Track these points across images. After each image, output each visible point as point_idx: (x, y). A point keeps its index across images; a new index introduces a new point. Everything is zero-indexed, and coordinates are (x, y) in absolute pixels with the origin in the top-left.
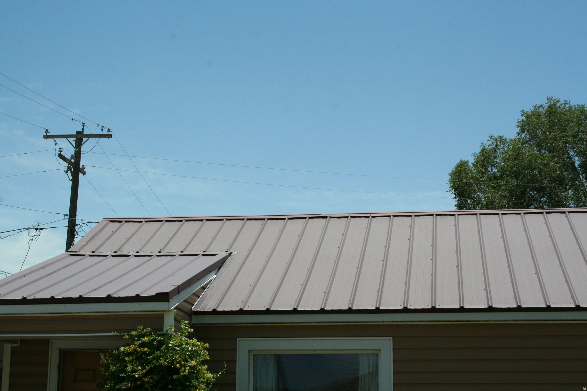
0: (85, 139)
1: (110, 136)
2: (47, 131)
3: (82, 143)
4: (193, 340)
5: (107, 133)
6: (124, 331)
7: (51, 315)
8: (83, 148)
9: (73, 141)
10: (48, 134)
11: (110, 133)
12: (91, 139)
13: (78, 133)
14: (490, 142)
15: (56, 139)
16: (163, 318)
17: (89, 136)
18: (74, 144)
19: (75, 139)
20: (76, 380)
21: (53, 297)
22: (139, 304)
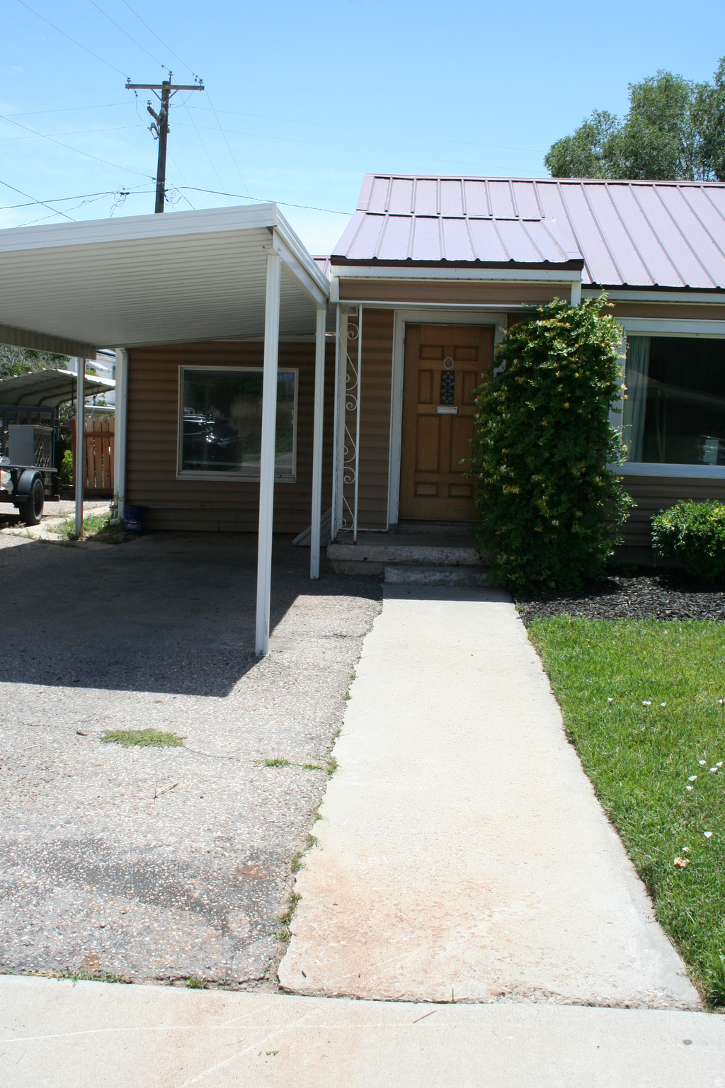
0: (172, 91)
1: (202, 88)
2: (129, 80)
3: (170, 95)
4: (608, 316)
5: (199, 85)
7: (436, 280)
8: (170, 101)
9: (159, 92)
10: (130, 83)
11: (202, 85)
12: (180, 91)
13: (165, 83)
14: (592, 117)
15: (136, 90)
16: (571, 289)
17: (178, 87)
18: (160, 96)
19: (161, 90)
20: (421, 358)
21: (444, 259)
22: (545, 271)
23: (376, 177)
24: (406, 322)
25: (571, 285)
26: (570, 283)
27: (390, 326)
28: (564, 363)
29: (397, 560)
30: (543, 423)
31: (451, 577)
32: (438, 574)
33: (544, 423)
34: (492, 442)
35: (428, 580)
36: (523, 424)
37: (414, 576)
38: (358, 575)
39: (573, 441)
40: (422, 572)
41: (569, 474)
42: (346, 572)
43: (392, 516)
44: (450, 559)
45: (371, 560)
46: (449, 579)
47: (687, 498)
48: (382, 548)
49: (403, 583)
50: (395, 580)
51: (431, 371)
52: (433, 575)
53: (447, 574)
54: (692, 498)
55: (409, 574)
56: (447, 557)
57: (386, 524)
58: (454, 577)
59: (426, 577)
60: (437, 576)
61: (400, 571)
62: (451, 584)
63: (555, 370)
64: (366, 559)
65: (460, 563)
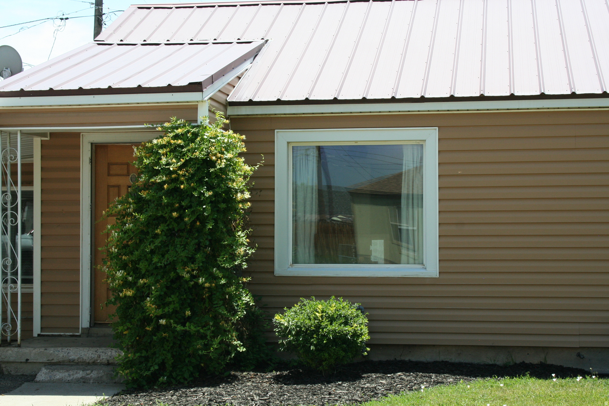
4: (229, 131)
6: (157, 122)
7: (80, 107)
16: (197, 108)
20: (109, 175)
21: (81, 88)
22: (171, 94)
23: (139, 8)
24: (92, 144)
25: (197, 105)
26: (197, 103)
27: (77, 147)
28: (173, 176)
29: (55, 361)
30: (156, 231)
31: (92, 374)
32: (81, 372)
33: (158, 231)
34: (116, 250)
35: (72, 378)
36: (142, 232)
37: (59, 375)
38: (23, 375)
39: (183, 246)
40: (67, 371)
41: (179, 278)
42: (12, 373)
43: (85, 321)
44: (101, 358)
45: (32, 361)
46: (89, 376)
47: (310, 296)
48: (42, 350)
49: (49, 382)
50: (43, 378)
51: (118, 187)
52: (76, 373)
53: (88, 372)
54: (315, 296)
55: (56, 373)
56: (99, 356)
57: (79, 328)
58: (94, 374)
59: (70, 375)
60: (80, 374)
61: (48, 370)
62: (91, 381)
63: (164, 182)
64: (27, 360)
65: (110, 362)
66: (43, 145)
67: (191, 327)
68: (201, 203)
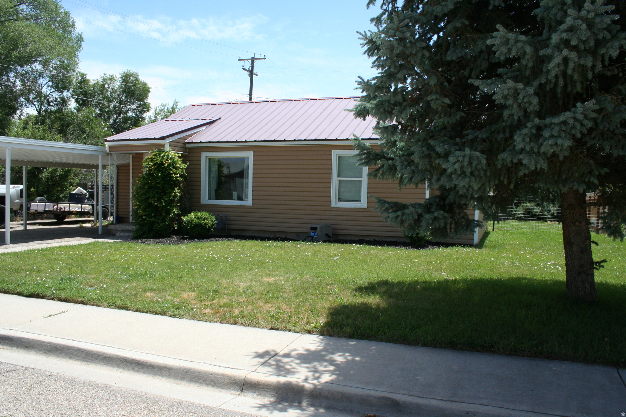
0: (255, 60)
5: (264, 57)
8: (254, 64)
9: (250, 61)
10: (240, 59)
12: (258, 60)
13: (252, 58)
15: (242, 61)
23: (192, 105)
25: (164, 144)
29: (124, 230)
59: (125, 234)
64: (117, 229)
66: (133, 157)
67: (154, 220)
68: (158, 178)
